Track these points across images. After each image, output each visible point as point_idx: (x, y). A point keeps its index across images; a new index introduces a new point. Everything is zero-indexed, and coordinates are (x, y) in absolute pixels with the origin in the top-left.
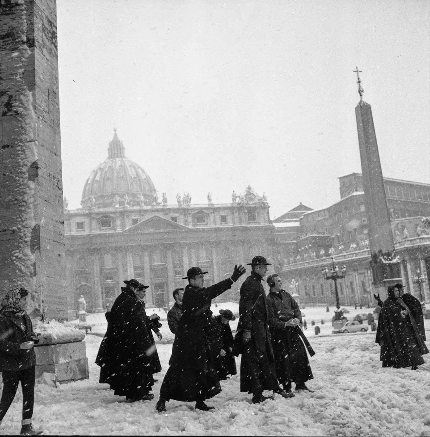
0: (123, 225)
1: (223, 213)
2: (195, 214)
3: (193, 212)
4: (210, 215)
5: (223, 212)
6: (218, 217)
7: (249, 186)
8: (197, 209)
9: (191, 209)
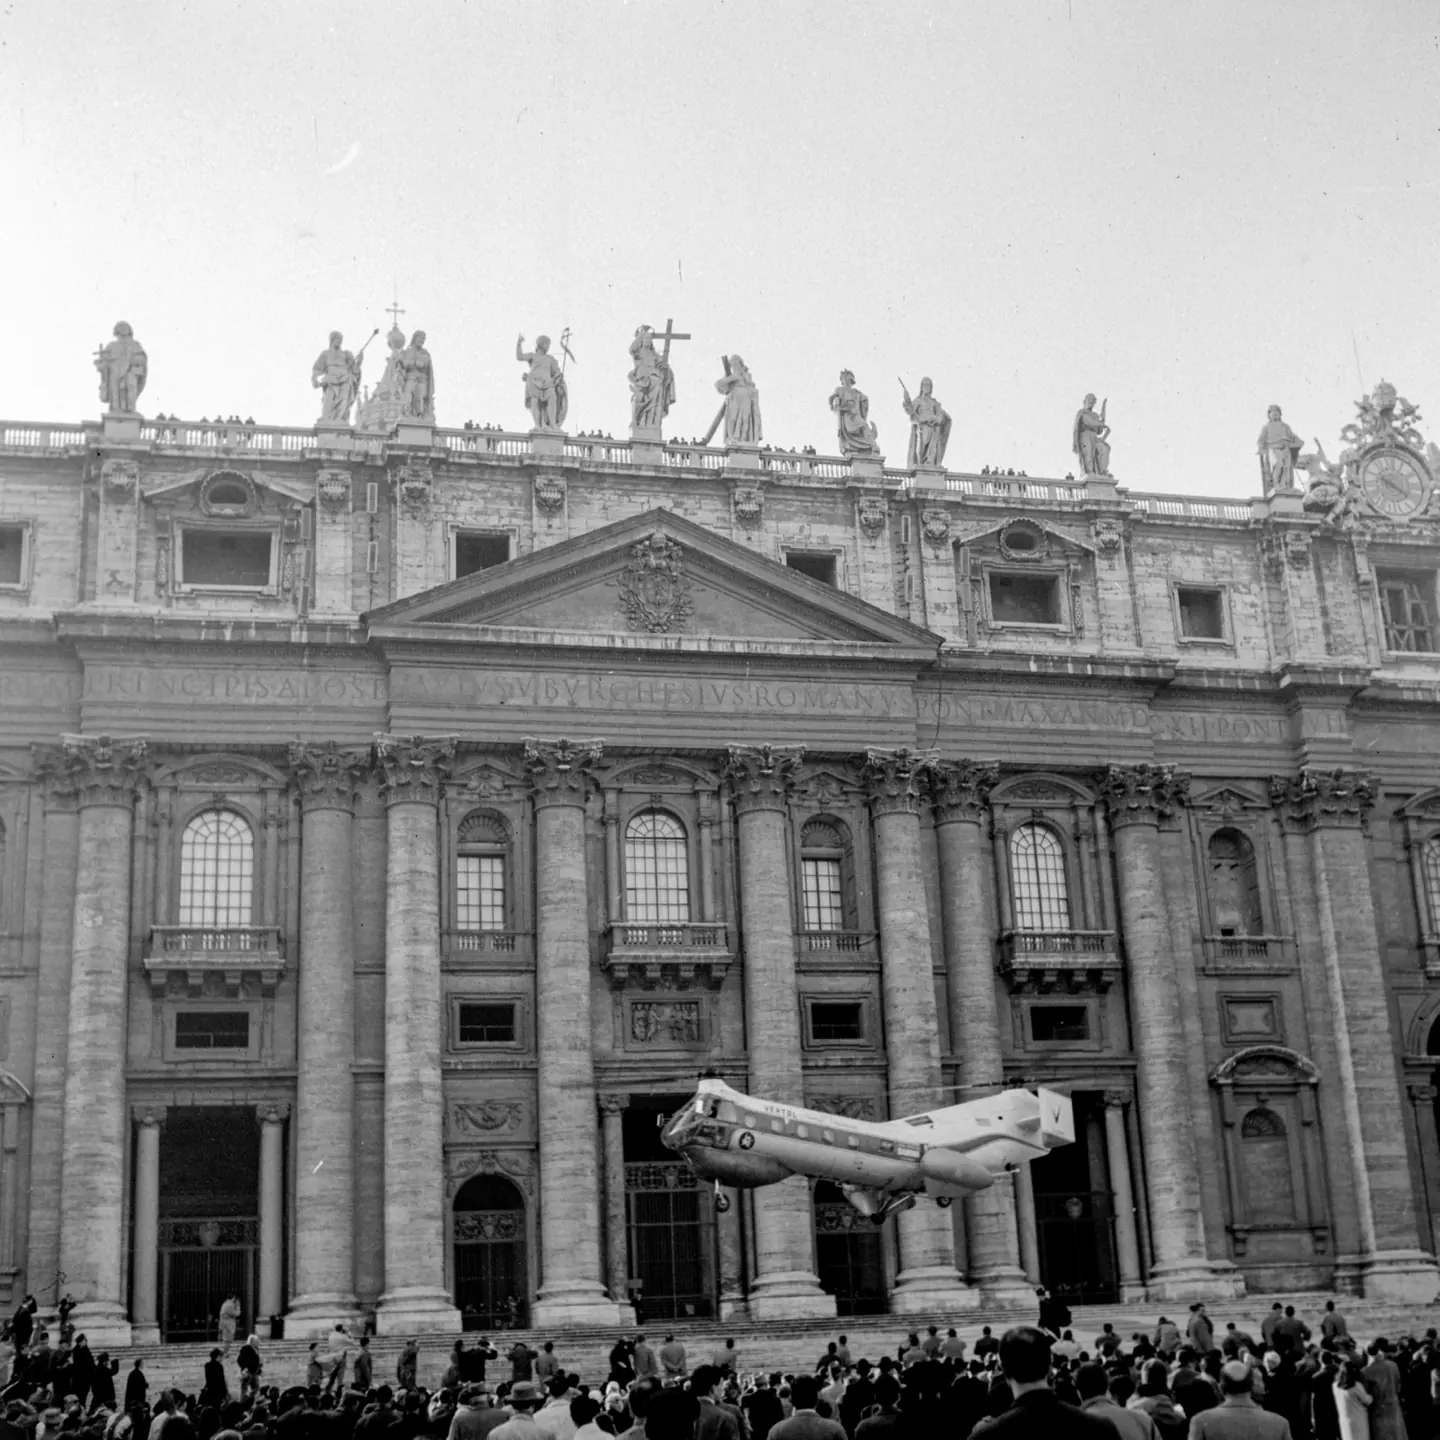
0: (379, 564)
1: (1194, 571)
2: (980, 546)
3: (966, 530)
4: (1101, 564)
5: (1197, 562)
6: (1157, 591)
7: (1387, 390)
8: (997, 512)
9: (952, 506)
